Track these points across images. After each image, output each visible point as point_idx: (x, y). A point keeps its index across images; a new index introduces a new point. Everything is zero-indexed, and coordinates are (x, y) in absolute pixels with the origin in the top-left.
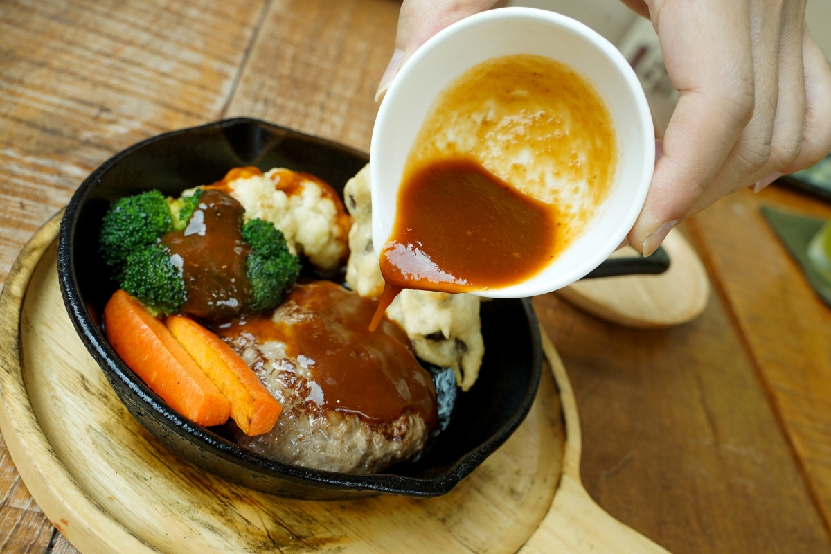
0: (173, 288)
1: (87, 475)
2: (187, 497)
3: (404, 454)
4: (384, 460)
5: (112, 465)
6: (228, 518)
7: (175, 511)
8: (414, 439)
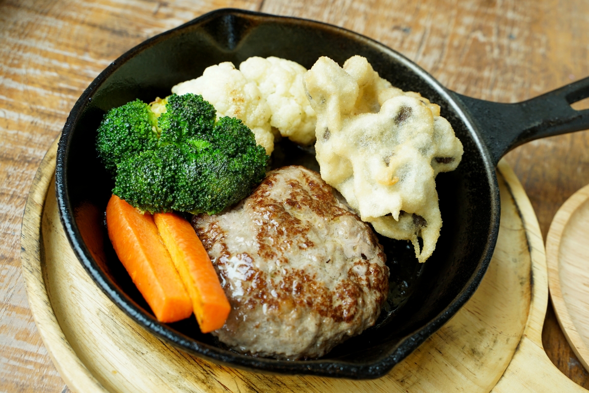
0: (152, 193)
1: (96, 353)
2: (176, 367)
3: (355, 332)
4: (336, 338)
5: (116, 343)
6: (209, 385)
7: (166, 381)
8: (364, 317)
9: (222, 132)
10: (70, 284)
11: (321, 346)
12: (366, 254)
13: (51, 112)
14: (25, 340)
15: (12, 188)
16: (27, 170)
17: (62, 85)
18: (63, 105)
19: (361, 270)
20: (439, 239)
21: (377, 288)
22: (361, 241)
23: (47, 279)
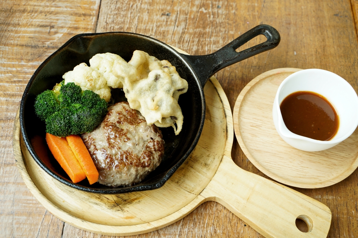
0: (62, 130)
1: (55, 195)
2: (87, 195)
3: (152, 170)
4: (145, 174)
5: (62, 190)
6: (101, 199)
7: (84, 201)
8: (155, 164)
9: (85, 98)
10: (38, 170)
11: (139, 178)
12: (153, 138)
13: (13, 93)
14: (27, 195)
15: (5, 132)
16: (10, 123)
17: (15, 79)
18: (17, 89)
19: (151, 145)
20: (183, 124)
21: (159, 150)
22: (150, 132)
23: (29, 170)
